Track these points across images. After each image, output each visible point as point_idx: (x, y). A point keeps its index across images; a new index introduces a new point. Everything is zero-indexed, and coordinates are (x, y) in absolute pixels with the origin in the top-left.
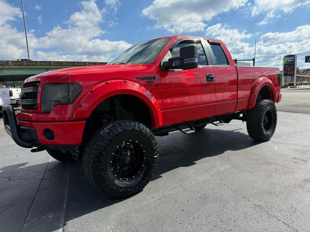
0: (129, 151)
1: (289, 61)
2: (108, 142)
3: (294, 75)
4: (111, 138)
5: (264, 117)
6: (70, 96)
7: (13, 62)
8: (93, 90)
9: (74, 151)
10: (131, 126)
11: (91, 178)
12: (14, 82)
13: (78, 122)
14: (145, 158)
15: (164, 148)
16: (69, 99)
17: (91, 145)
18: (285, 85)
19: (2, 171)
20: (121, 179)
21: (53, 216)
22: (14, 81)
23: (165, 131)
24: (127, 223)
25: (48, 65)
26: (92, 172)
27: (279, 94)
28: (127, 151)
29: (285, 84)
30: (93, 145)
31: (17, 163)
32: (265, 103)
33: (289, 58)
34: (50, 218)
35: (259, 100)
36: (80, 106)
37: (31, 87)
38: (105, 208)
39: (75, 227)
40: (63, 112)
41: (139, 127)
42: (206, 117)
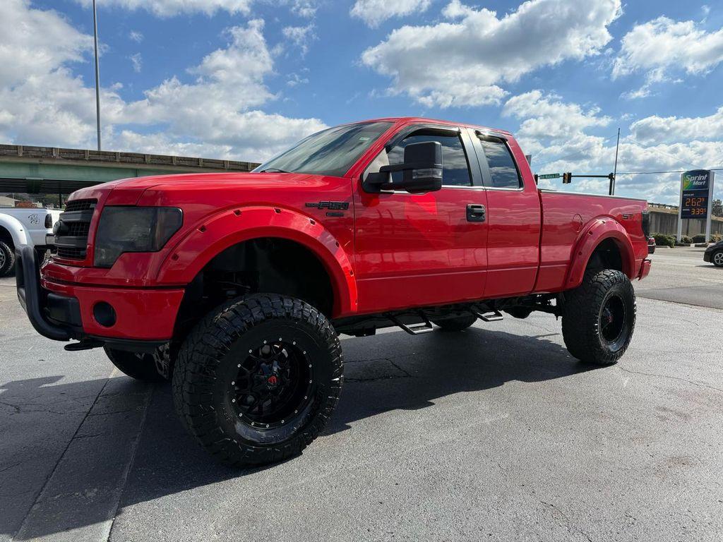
0: (275, 362)
1: (694, 183)
2: (228, 339)
3: (706, 217)
4: (237, 331)
5: (604, 310)
6: (157, 235)
7: (63, 151)
8: (205, 224)
9: (161, 354)
10: (282, 307)
11: (185, 415)
12: (60, 197)
13: (167, 292)
14: (311, 382)
15: (369, 365)
16: (153, 242)
17: (193, 343)
18: (685, 239)
19: (4, 390)
20: (253, 424)
21: (96, 493)
22: (60, 193)
23: (368, 324)
24: (253, 521)
25: (140, 163)
26: (188, 402)
27: (644, 260)
28: (270, 362)
29: (685, 236)
30: (197, 343)
31: (39, 375)
32: (607, 276)
33: (695, 178)
34: (89, 497)
35: (592, 270)
36: (176, 257)
37: (78, 210)
38: (212, 485)
39: (139, 521)
40: (139, 267)
41: (302, 310)
42: (464, 299)
